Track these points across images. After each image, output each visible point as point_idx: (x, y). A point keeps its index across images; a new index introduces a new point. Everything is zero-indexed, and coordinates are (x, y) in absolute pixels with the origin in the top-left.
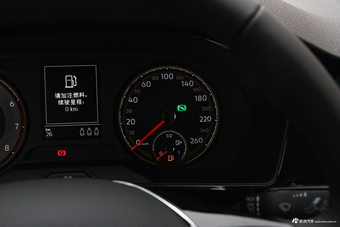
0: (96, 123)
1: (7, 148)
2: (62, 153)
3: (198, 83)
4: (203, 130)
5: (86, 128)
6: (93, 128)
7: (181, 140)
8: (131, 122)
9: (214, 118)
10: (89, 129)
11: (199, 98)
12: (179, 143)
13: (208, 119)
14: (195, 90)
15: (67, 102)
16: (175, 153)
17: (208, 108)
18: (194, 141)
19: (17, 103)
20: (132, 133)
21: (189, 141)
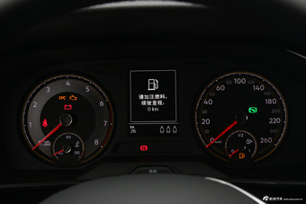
0: (175, 122)
1: (97, 142)
2: (144, 148)
3: (268, 88)
4: (272, 131)
5: (165, 126)
6: (172, 126)
7: (252, 139)
8: (206, 121)
9: (283, 120)
10: (168, 127)
11: (269, 101)
12: (249, 142)
13: (277, 120)
14: (266, 94)
15: (149, 103)
16: (246, 152)
17: (278, 111)
18: (264, 140)
19: (106, 103)
20: (207, 132)
21: (259, 141)
